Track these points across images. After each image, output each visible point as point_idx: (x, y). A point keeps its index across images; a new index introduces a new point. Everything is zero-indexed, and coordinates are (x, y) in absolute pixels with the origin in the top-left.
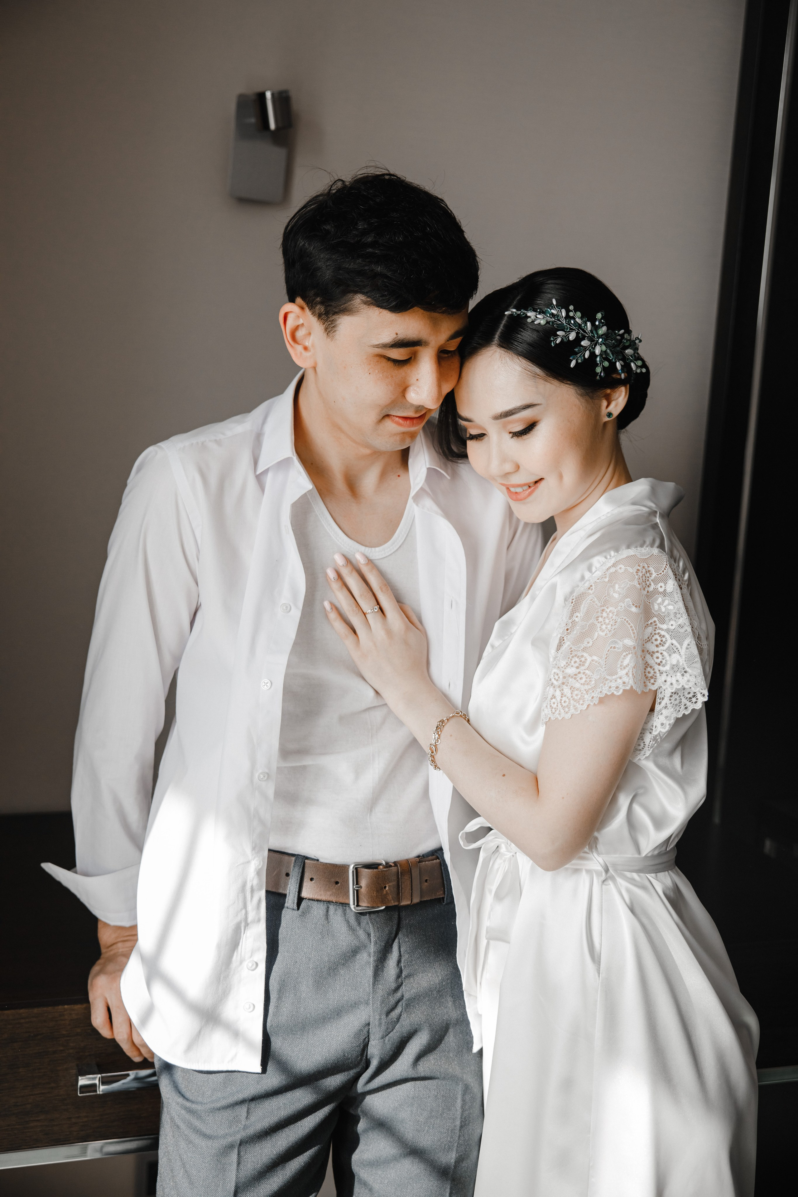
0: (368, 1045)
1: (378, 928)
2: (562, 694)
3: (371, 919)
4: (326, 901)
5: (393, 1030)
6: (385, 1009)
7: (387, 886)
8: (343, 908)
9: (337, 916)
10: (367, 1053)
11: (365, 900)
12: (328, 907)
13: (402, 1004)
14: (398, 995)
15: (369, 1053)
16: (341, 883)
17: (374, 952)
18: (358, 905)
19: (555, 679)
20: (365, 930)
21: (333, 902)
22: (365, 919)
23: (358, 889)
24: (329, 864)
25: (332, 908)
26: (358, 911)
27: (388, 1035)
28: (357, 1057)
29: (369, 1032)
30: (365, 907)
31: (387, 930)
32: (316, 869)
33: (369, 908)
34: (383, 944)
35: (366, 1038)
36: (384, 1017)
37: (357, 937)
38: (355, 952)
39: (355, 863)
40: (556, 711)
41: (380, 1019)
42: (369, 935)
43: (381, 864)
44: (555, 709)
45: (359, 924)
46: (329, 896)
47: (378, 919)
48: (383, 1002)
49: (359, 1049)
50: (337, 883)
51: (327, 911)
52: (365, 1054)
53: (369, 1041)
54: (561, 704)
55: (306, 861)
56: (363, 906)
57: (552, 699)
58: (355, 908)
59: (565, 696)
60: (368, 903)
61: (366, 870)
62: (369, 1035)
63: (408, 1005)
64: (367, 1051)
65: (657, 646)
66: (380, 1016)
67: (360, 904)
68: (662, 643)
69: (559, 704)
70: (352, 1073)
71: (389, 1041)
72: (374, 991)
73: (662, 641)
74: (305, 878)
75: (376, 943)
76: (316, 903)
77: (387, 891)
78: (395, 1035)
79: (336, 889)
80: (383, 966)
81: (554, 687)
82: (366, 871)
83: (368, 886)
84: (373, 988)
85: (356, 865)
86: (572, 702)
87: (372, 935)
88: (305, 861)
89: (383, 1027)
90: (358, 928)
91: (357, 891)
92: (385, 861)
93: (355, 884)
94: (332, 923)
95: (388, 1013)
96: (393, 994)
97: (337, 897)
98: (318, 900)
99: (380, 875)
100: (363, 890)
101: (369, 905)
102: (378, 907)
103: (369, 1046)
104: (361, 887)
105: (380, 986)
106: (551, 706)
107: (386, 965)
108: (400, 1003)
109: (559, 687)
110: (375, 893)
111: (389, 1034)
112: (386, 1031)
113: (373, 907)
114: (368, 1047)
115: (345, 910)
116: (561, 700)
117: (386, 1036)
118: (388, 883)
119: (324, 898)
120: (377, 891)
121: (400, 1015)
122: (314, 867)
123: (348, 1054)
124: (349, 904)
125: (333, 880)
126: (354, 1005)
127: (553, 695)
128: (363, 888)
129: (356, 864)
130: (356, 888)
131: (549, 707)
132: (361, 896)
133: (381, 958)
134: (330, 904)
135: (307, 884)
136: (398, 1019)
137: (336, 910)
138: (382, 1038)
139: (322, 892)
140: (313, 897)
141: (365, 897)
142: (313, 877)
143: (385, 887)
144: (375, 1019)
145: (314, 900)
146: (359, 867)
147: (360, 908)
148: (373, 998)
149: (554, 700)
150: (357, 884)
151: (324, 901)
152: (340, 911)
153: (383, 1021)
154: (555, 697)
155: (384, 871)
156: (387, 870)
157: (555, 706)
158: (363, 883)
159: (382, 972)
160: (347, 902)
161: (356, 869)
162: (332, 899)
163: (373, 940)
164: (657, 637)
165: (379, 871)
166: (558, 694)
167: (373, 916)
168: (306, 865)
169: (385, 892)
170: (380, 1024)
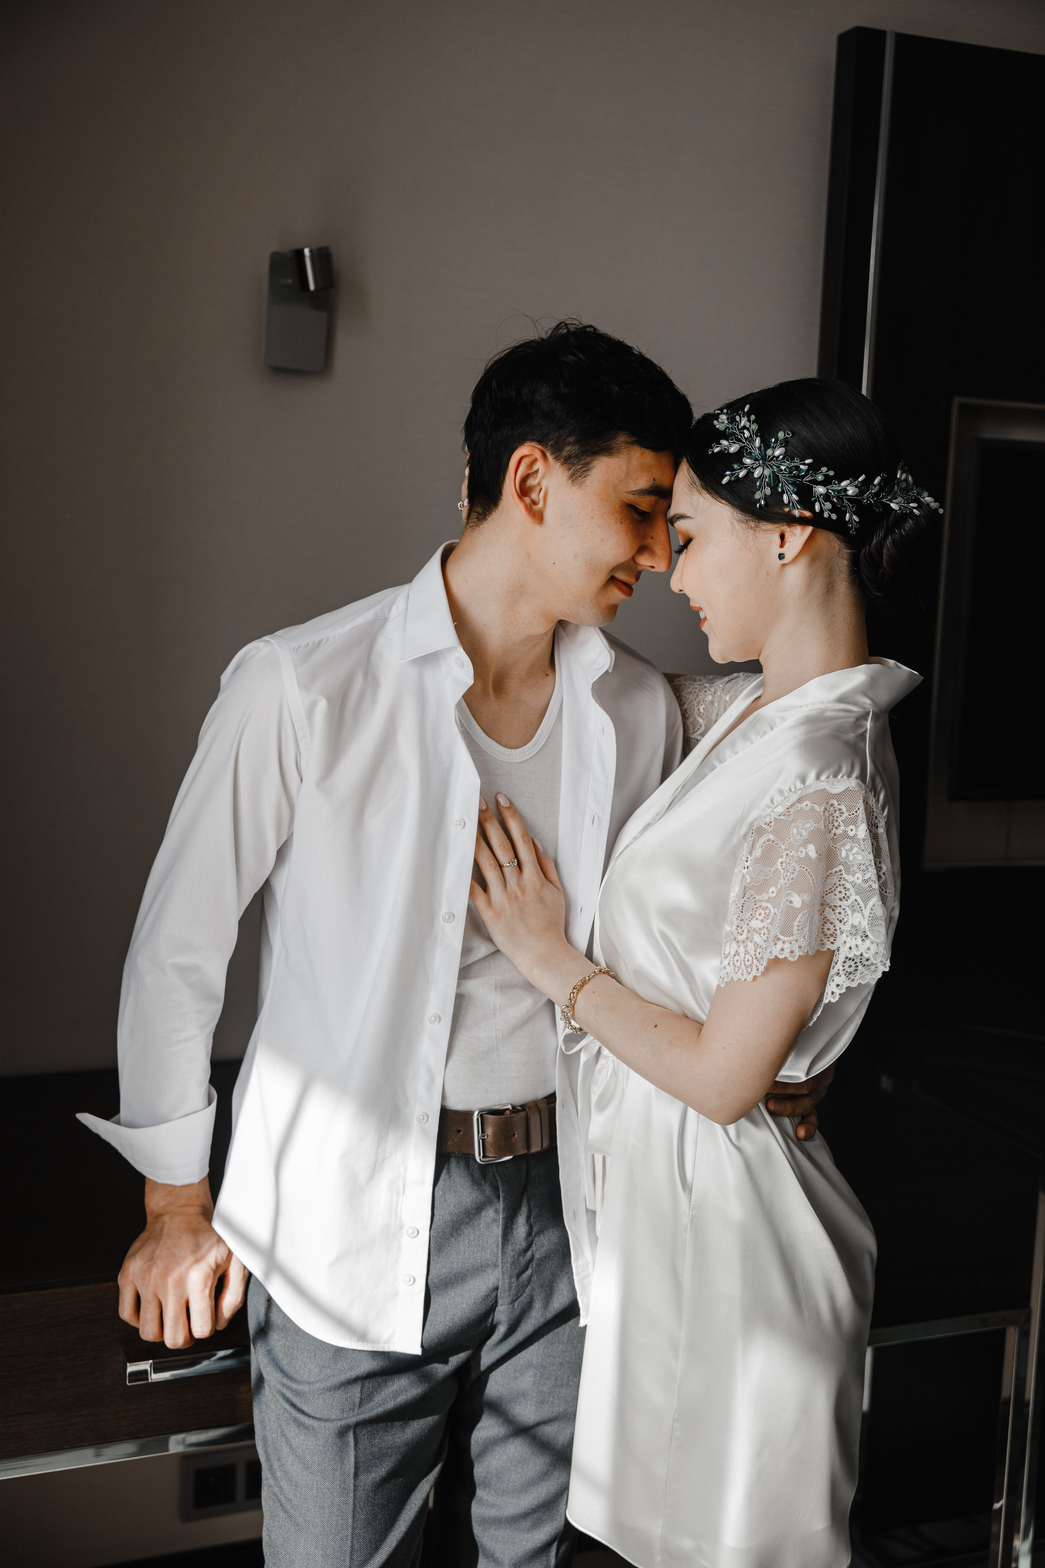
0: (495, 1310)
1: (507, 1183)
2: (746, 951)
3: (499, 1171)
5: (520, 1296)
6: (517, 1271)
7: (514, 1133)
8: (466, 1160)
9: (458, 1170)
10: (493, 1318)
11: (495, 1150)
12: (449, 1160)
13: (533, 1267)
14: (529, 1254)
15: (495, 1319)
16: (463, 1132)
17: (503, 1207)
18: (484, 1156)
19: (738, 933)
20: (490, 1184)
21: (454, 1153)
22: (492, 1171)
23: (484, 1138)
25: (453, 1161)
26: (484, 1162)
27: (518, 1299)
29: (497, 1297)
30: (492, 1157)
33: (496, 1159)
34: (513, 1200)
35: (492, 1303)
36: (514, 1280)
37: (482, 1193)
38: (477, 1210)
39: (481, 1109)
40: (739, 970)
41: (510, 1283)
42: (496, 1189)
43: (506, 1109)
44: (738, 967)
45: (485, 1177)
46: (450, 1146)
47: (506, 1171)
48: (513, 1263)
50: (458, 1132)
51: (448, 1164)
52: (491, 1319)
53: (496, 1306)
54: (744, 963)
56: (490, 1157)
57: (735, 955)
58: (478, 1159)
59: (749, 953)
61: (495, 1116)
62: (496, 1301)
63: (537, 1265)
64: (494, 1316)
65: (841, 899)
66: (510, 1279)
67: (488, 1154)
68: (846, 896)
69: (743, 962)
71: (519, 1305)
72: (504, 1252)
73: (845, 894)
75: (506, 1199)
77: (515, 1138)
78: (524, 1299)
79: (458, 1138)
80: (513, 1224)
81: (738, 942)
83: (494, 1134)
84: (502, 1249)
85: (482, 1111)
86: (755, 961)
87: (501, 1189)
89: (513, 1292)
90: (483, 1182)
91: (483, 1140)
92: (511, 1105)
93: (481, 1133)
94: (454, 1178)
95: (519, 1275)
96: (523, 1255)
97: (459, 1148)
99: (507, 1121)
100: (492, 1138)
101: (496, 1155)
102: (503, 1157)
104: (488, 1136)
105: (510, 1247)
106: (734, 964)
107: (515, 1222)
108: (530, 1265)
109: (743, 942)
110: (502, 1141)
112: (513, 1296)
113: (500, 1158)
114: (494, 1312)
115: (468, 1162)
116: (744, 958)
117: (516, 1301)
118: (517, 1130)
120: (504, 1138)
121: (530, 1277)
124: (473, 1155)
125: (455, 1128)
126: (481, 1269)
127: (736, 952)
130: (481, 1137)
131: (731, 964)
132: (487, 1146)
133: (509, 1215)
134: (451, 1156)
136: (527, 1281)
137: (458, 1162)
138: (511, 1303)
141: (492, 1147)
143: (512, 1135)
144: (504, 1283)
146: (486, 1114)
147: (488, 1159)
148: (502, 1260)
149: (737, 957)
150: (483, 1133)
152: (462, 1163)
153: (513, 1286)
154: (738, 954)
155: (510, 1116)
156: (513, 1116)
157: (738, 964)
158: (491, 1131)
159: (512, 1231)
160: (470, 1152)
161: (482, 1116)
162: (453, 1151)
163: (501, 1193)
164: (841, 889)
165: (505, 1117)
166: (742, 950)
167: (500, 1168)
169: (513, 1140)
170: (510, 1288)
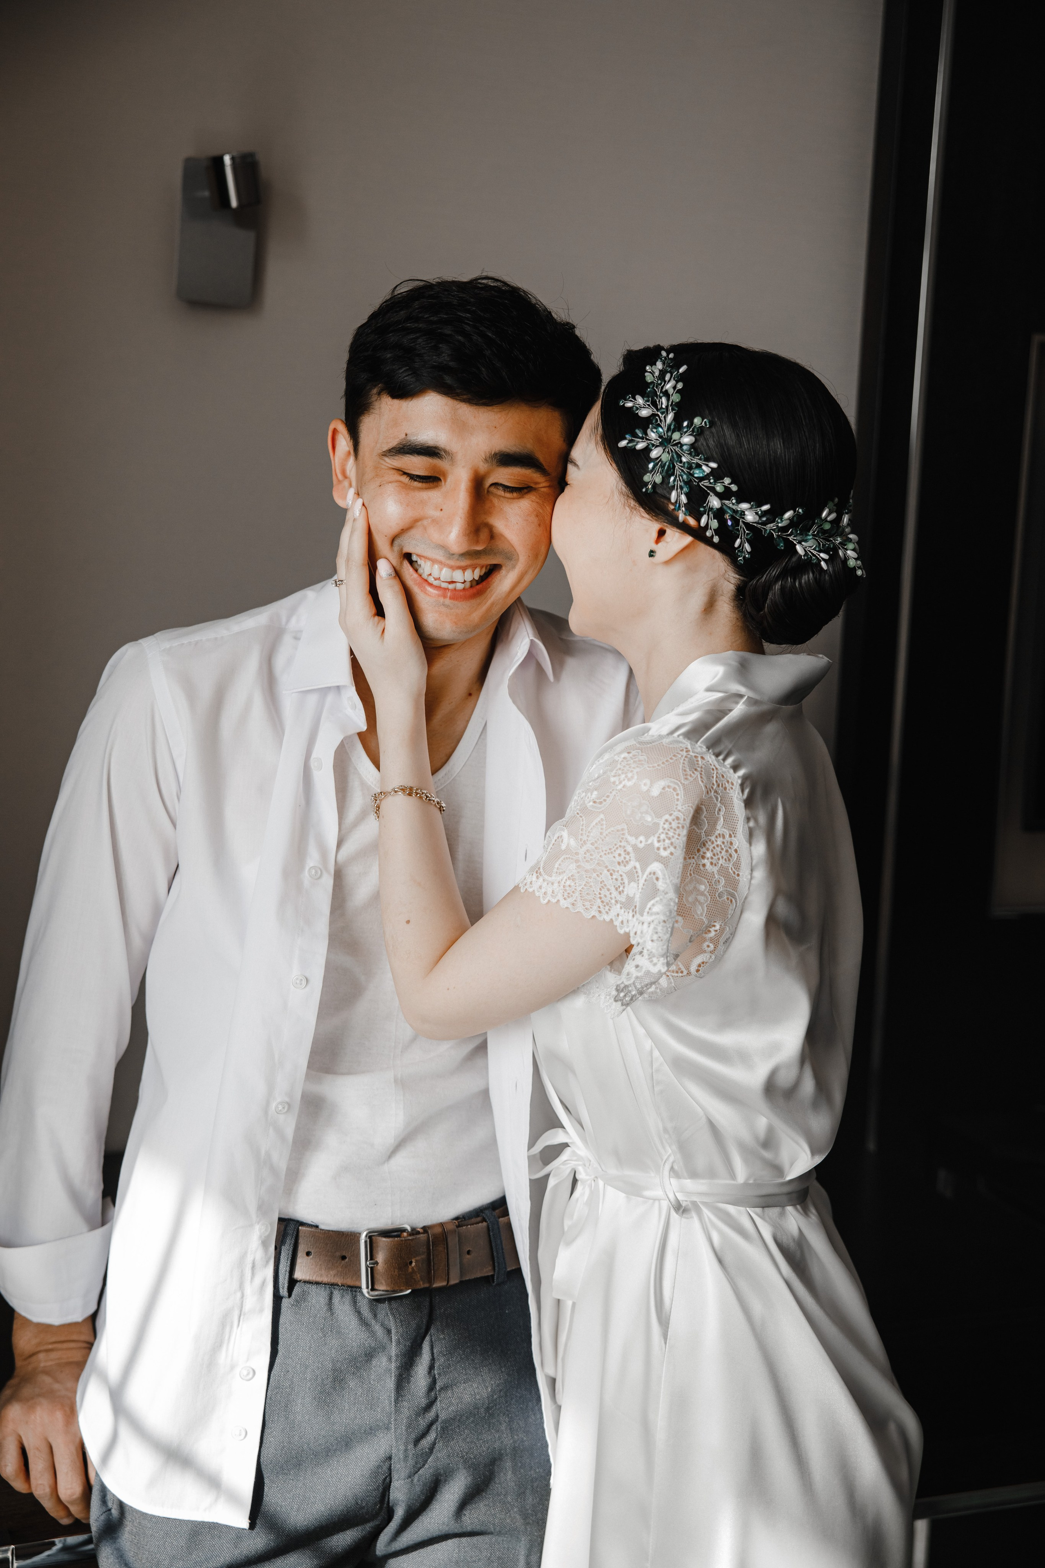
0: (390, 1487)
1: (401, 1321)
3: (391, 1309)
4: (328, 1285)
5: (424, 1465)
6: (413, 1436)
7: (413, 1261)
8: (353, 1294)
9: (342, 1306)
10: (389, 1498)
11: (383, 1282)
12: (332, 1293)
13: (437, 1429)
14: (431, 1415)
15: (391, 1498)
16: (350, 1258)
17: (397, 1356)
18: (373, 1289)
20: (382, 1325)
21: (338, 1285)
22: (384, 1308)
23: (372, 1266)
24: (332, 1231)
25: (337, 1294)
26: (372, 1296)
27: (417, 1472)
28: (375, 1504)
29: (391, 1469)
30: (383, 1291)
31: (414, 1323)
32: (315, 1240)
33: (388, 1293)
34: (408, 1344)
35: (386, 1478)
36: (410, 1446)
37: (373, 1334)
38: (370, 1355)
39: (368, 1230)
41: (406, 1450)
42: (389, 1332)
43: (404, 1230)
45: (375, 1316)
46: (333, 1276)
47: (401, 1309)
48: (409, 1426)
49: (377, 1494)
50: (344, 1258)
51: (331, 1299)
52: (386, 1500)
53: (391, 1482)
55: (300, 1228)
56: (380, 1290)
58: (368, 1293)
60: (387, 1285)
61: (384, 1239)
62: (390, 1474)
63: (443, 1429)
64: (389, 1495)
66: (406, 1446)
67: (376, 1287)
70: (368, 1527)
71: (419, 1481)
72: (397, 1411)
74: (299, 1252)
75: (398, 1343)
76: (314, 1287)
77: (413, 1267)
78: (426, 1472)
79: (343, 1266)
80: (409, 1375)
82: (384, 1241)
83: (386, 1262)
84: (396, 1406)
85: (370, 1232)
87: (393, 1331)
88: (298, 1229)
89: (411, 1462)
90: (373, 1322)
91: (372, 1269)
92: (409, 1225)
93: (369, 1259)
94: (338, 1315)
95: (417, 1441)
96: (424, 1414)
97: (343, 1278)
98: (317, 1283)
99: (403, 1245)
100: (380, 1267)
101: (389, 1289)
102: (402, 1291)
103: (391, 1489)
104: (377, 1263)
105: (405, 1404)
107: (413, 1373)
108: (434, 1427)
110: (396, 1270)
111: (419, 1470)
112: (414, 1467)
113: (395, 1291)
114: (389, 1490)
115: (355, 1296)
117: (415, 1474)
118: (414, 1257)
119: (325, 1279)
120: (400, 1269)
121: (434, 1444)
122: (311, 1236)
123: (362, 1501)
124: (360, 1288)
125: (338, 1254)
126: (371, 1431)
128: (379, 1264)
129: (370, 1230)
130: (370, 1264)
132: (377, 1276)
133: (405, 1363)
134: (334, 1288)
135: (301, 1260)
136: (432, 1449)
137: (342, 1296)
138: (410, 1477)
139: (323, 1272)
140: (311, 1278)
141: (382, 1278)
142: (310, 1250)
143: (411, 1262)
144: (398, 1450)
145: (312, 1283)
146: (374, 1236)
147: (376, 1293)
148: (395, 1420)
150: (371, 1259)
151: (325, 1284)
152: (348, 1298)
153: (411, 1453)
155: (409, 1240)
156: (413, 1239)
158: (380, 1257)
159: (409, 1383)
160: (357, 1284)
161: (370, 1238)
162: (337, 1282)
163: (394, 1338)
165: (402, 1240)
167: (394, 1304)
168: (301, 1234)
169: (410, 1270)
170: (406, 1457)
